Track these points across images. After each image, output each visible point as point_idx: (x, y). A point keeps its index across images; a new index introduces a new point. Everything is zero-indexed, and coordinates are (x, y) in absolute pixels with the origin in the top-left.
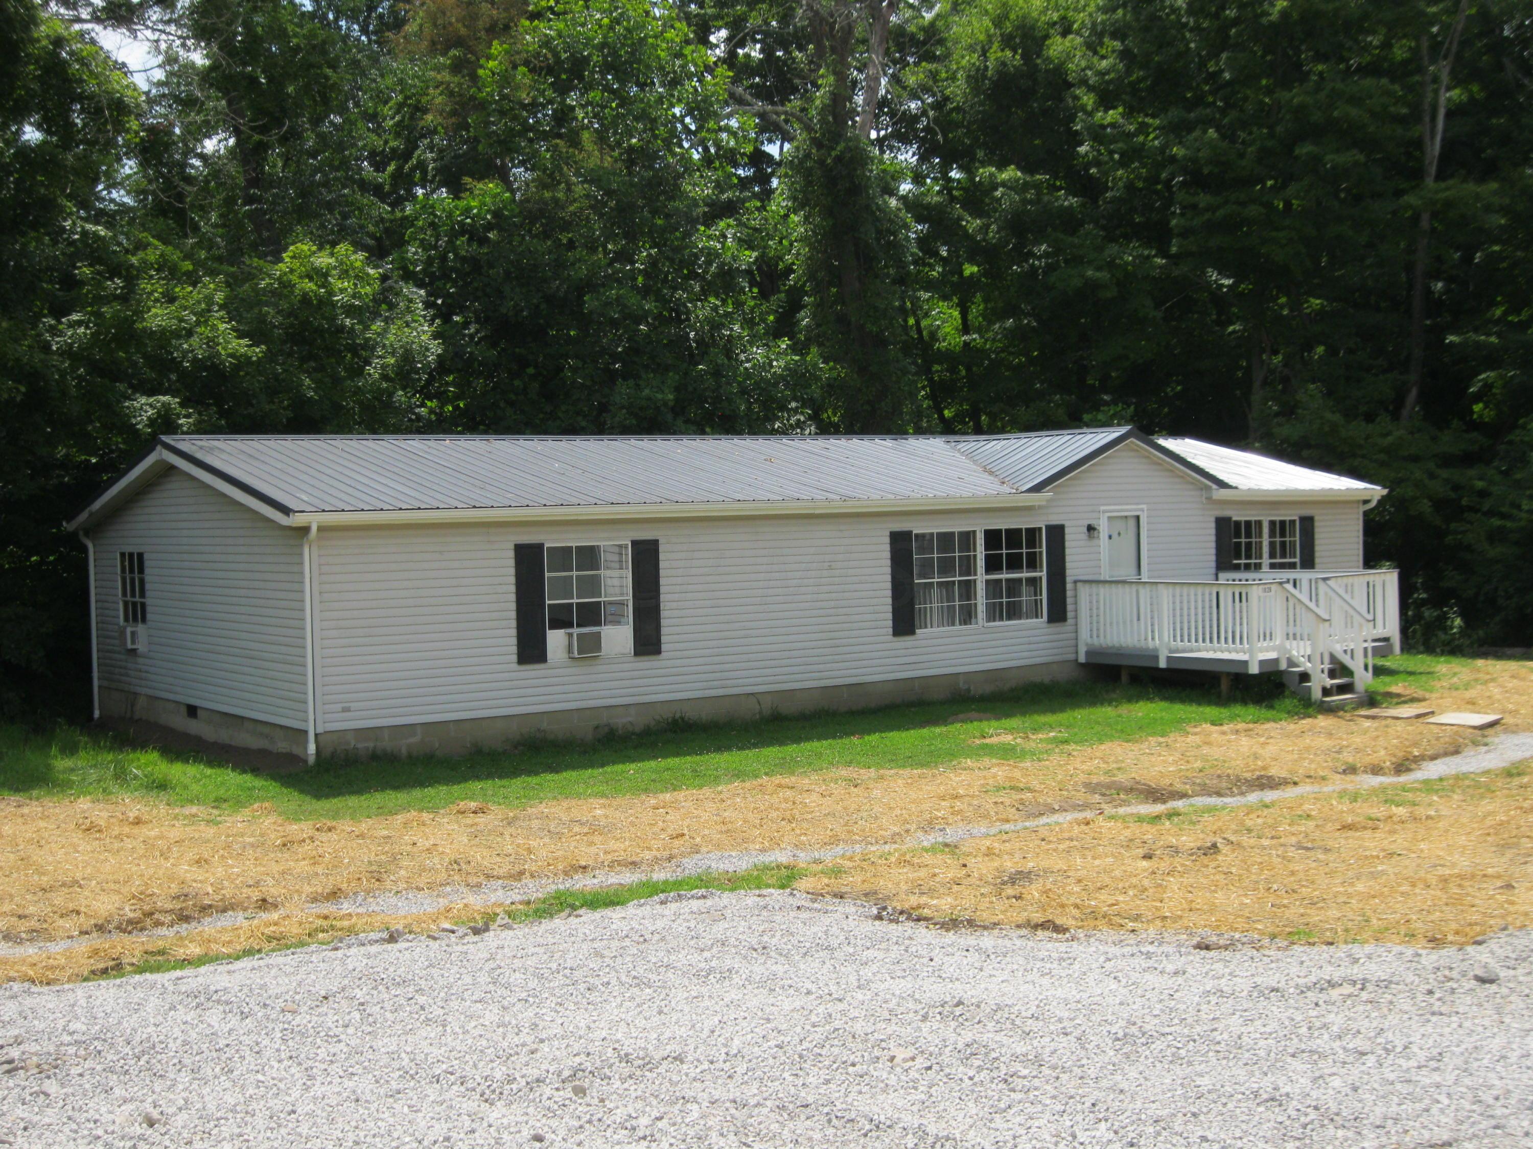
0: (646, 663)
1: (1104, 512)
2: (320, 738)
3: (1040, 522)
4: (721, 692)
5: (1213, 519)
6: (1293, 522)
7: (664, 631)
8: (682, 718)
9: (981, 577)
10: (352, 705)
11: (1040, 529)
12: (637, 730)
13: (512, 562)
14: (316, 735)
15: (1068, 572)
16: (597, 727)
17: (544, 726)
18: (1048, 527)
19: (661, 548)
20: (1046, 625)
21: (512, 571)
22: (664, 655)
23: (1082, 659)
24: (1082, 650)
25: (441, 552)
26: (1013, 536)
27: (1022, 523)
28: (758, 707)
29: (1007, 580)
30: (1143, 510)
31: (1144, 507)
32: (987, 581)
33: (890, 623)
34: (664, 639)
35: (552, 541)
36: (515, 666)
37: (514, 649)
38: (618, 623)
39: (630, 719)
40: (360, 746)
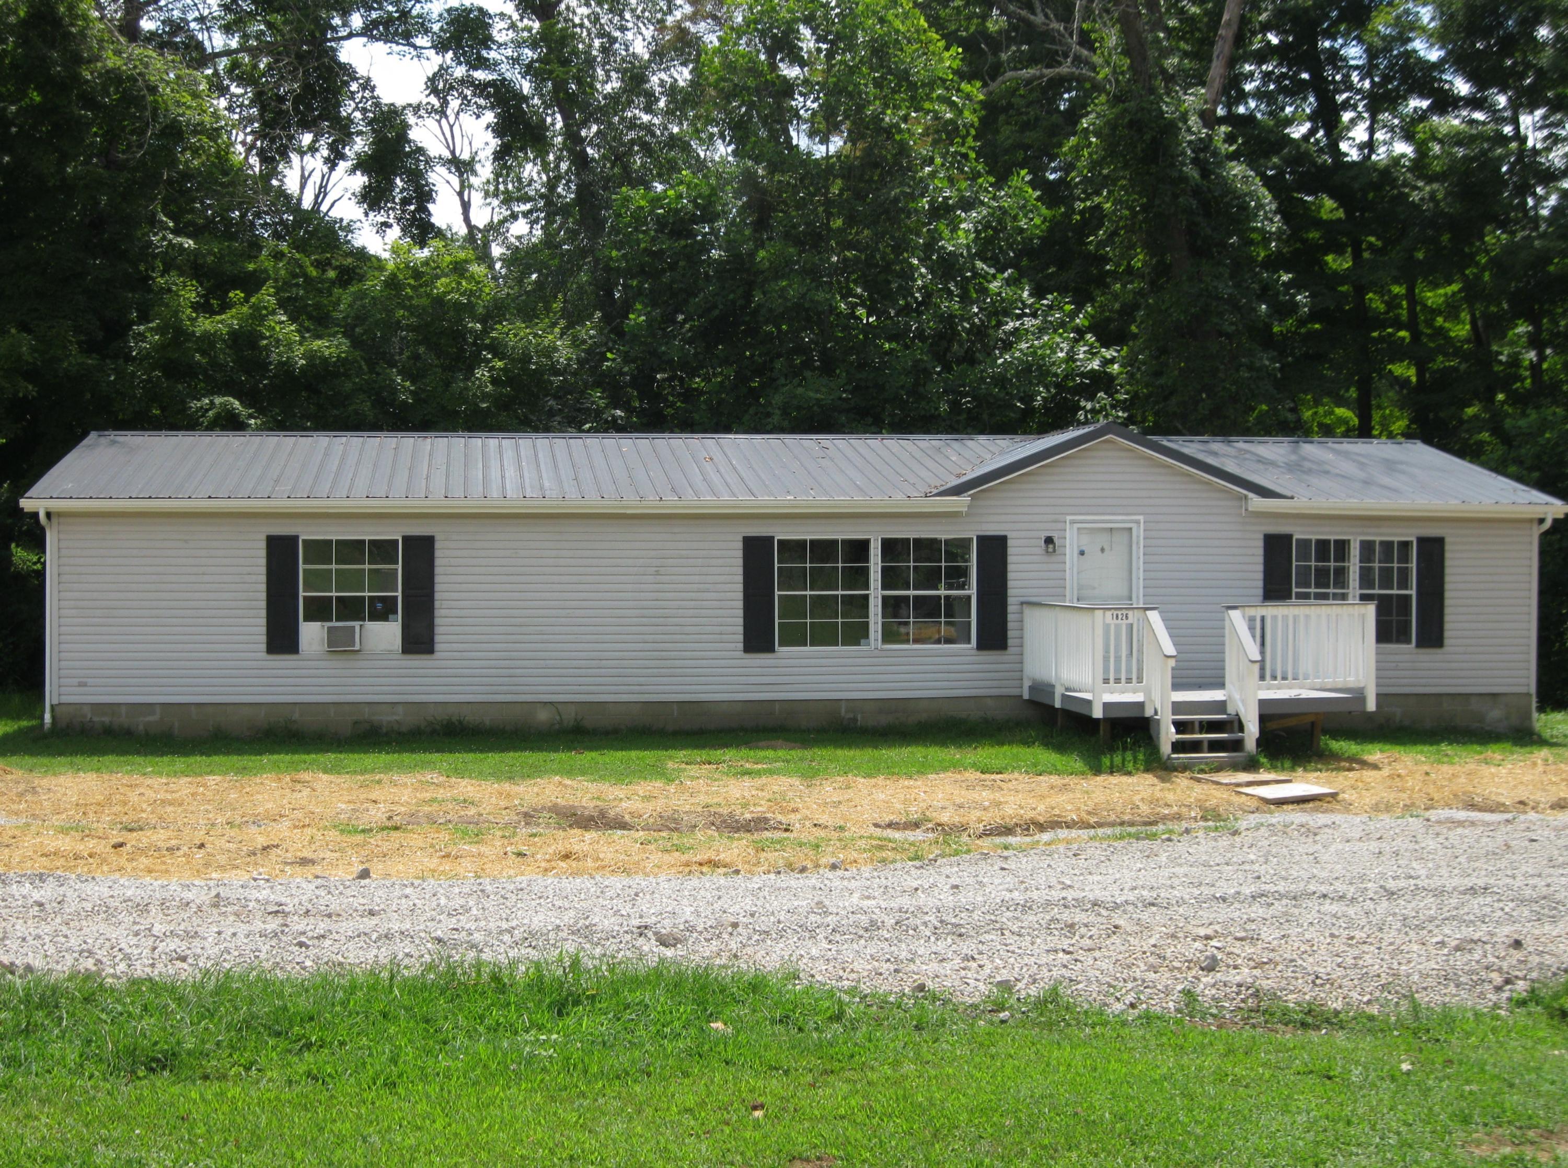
0: (417, 662)
1: (1073, 522)
2: (57, 709)
3: (970, 531)
4: (509, 698)
5: (1262, 537)
6: (1405, 545)
7: (438, 630)
8: (460, 722)
9: (876, 593)
10: (89, 680)
11: (970, 540)
12: (404, 729)
13: (263, 553)
14: (52, 706)
15: (1010, 592)
16: (356, 723)
17: (296, 716)
18: (981, 539)
19: (437, 545)
20: (975, 652)
21: (263, 561)
22: (437, 655)
23: (1026, 696)
24: (1027, 684)
25: (186, 541)
26: (927, 547)
27: (943, 532)
28: (558, 718)
29: (915, 597)
30: (1138, 522)
31: (1141, 518)
32: (885, 598)
33: (741, 638)
34: (437, 638)
35: (307, 533)
36: (264, 655)
37: (264, 638)
38: (386, 619)
39: (397, 718)
40: (96, 719)
